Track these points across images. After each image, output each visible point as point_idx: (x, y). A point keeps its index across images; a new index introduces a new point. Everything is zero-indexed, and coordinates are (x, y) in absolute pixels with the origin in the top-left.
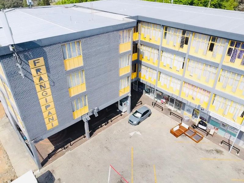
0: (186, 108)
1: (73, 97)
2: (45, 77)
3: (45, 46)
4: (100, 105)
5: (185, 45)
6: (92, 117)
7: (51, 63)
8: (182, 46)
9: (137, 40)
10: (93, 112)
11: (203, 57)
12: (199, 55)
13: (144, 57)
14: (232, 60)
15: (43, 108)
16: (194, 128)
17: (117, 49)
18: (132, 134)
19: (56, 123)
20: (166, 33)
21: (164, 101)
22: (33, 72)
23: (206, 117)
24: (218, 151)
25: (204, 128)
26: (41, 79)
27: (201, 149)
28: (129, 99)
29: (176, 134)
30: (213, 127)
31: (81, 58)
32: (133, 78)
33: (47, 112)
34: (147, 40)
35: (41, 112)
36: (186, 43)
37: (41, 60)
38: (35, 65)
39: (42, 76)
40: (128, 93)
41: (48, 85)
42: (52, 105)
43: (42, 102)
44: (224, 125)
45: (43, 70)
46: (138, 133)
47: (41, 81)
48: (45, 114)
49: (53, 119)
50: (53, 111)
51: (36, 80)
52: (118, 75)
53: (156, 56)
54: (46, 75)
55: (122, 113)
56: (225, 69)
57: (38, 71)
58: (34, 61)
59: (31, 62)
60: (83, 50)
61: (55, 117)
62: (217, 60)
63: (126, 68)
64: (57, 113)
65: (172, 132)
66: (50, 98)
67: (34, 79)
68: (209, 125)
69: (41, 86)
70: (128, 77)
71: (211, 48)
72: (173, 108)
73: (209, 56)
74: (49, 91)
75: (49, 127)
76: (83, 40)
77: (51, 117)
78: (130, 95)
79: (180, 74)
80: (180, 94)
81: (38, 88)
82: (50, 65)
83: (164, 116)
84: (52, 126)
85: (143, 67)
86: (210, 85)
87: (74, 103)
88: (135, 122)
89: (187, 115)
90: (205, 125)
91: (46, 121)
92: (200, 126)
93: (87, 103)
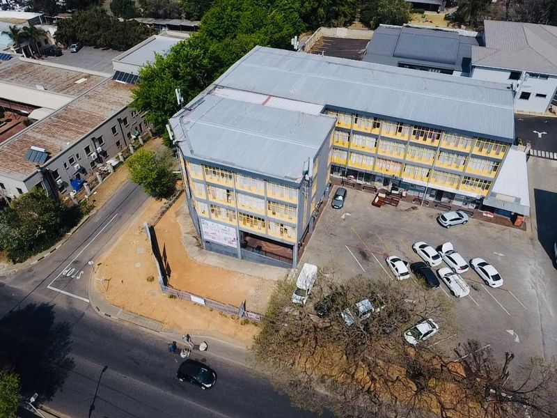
0: (377, 178)
5: (376, 128)
8: (374, 129)
11: (394, 137)
12: (391, 135)
14: (417, 138)
16: (389, 195)
18: (343, 217)
20: (356, 119)
21: (352, 176)
23: (397, 183)
24: (414, 208)
25: (397, 192)
27: (401, 210)
29: (378, 205)
30: (404, 189)
36: (378, 127)
44: (412, 185)
46: (348, 214)
53: (346, 138)
56: (413, 144)
62: (405, 139)
65: (373, 204)
68: (400, 189)
71: (400, 131)
72: (362, 182)
73: (399, 136)
79: (373, 152)
80: (373, 169)
83: (358, 192)
86: (401, 157)
89: (379, 185)
90: (397, 190)
92: (393, 192)
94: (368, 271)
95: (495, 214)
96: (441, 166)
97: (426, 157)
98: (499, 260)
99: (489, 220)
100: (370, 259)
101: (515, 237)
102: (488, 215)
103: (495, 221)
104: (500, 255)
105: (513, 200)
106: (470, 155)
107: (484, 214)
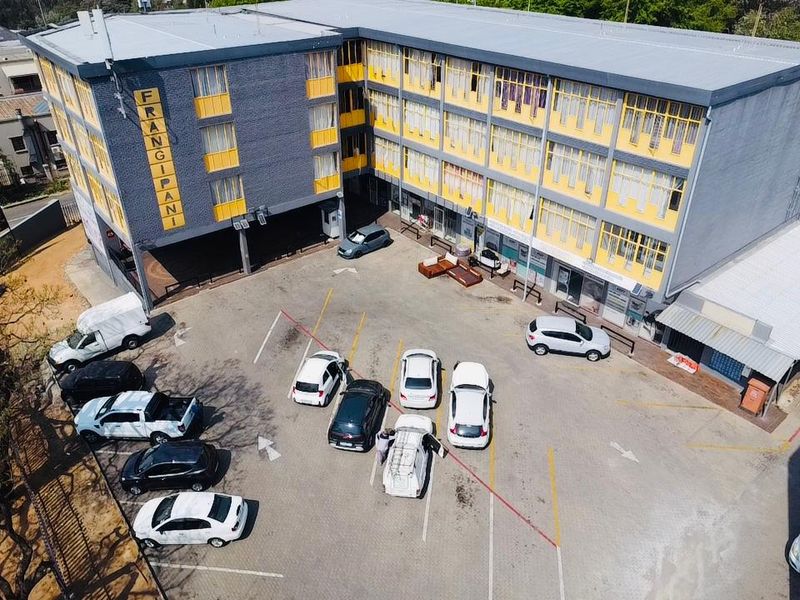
0: (464, 226)
1: (213, 174)
2: (161, 124)
3: (162, 69)
4: (273, 204)
5: (437, 84)
6: (254, 224)
7: (171, 101)
8: (433, 86)
9: (361, 79)
10: (255, 214)
11: (465, 105)
12: (458, 102)
13: (378, 118)
14: (504, 106)
15: (157, 183)
16: (471, 264)
17: (303, 89)
18: (338, 271)
19: (180, 220)
20: (407, 62)
21: (425, 218)
22: (141, 112)
23: (496, 241)
24: (500, 299)
25: (490, 263)
26: (153, 127)
27: (469, 296)
28: (342, 205)
29: (428, 272)
30: (509, 260)
31: (227, 98)
32: (359, 167)
33: (165, 193)
34: (379, 80)
35: (153, 188)
36: (439, 80)
37: (155, 92)
38: (145, 101)
39: (156, 122)
40: (338, 190)
41: (165, 141)
42: (173, 180)
43: (155, 170)
44: (524, 252)
45: (158, 111)
46: (353, 270)
47: (154, 131)
48: (161, 196)
49: (174, 211)
50: (175, 193)
51: (145, 128)
52: (309, 143)
53: (396, 112)
54: (162, 121)
55: (329, 240)
56: (497, 123)
57: (149, 111)
58: (143, 94)
59: (138, 94)
60: (230, 84)
61: (178, 205)
62: (483, 108)
63: (325, 131)
64: (181, 199)
66: (169, 166)
67: (143, 125)
68: (503, 258)
69: (153, 139)
70: (335, 154)
71: (474, 85)
72: (442, 235)
73: (471, 102)
74: (167, 152)
75: (167, 224)
76: (231, 64)
77: (171, 205)
78: (341, 194)
80: (441, 191)
81: (148, 142)
82: (170, 103)
83: (418, 247)
84: (174, 224)
85: (377, 141)
86: (481, 160)
87: (216, 188)
88: (349, 252)
89: (464, 243)
90: (494, 258)
91: (163, 210)
92: (485, 261)
93: (243, 194)
94: (262, 364)
95: (703, 368)
96: (554, 188)
97: (520, 160)
98: (612, 463)
99: (675, 375)
100: (293, 347)
101: (720, 433)
102: (682, 366)
103: (692, 383)
104: (628, 454)
105: (748, 328)
106: (611, 154)
107: (672, 360)
